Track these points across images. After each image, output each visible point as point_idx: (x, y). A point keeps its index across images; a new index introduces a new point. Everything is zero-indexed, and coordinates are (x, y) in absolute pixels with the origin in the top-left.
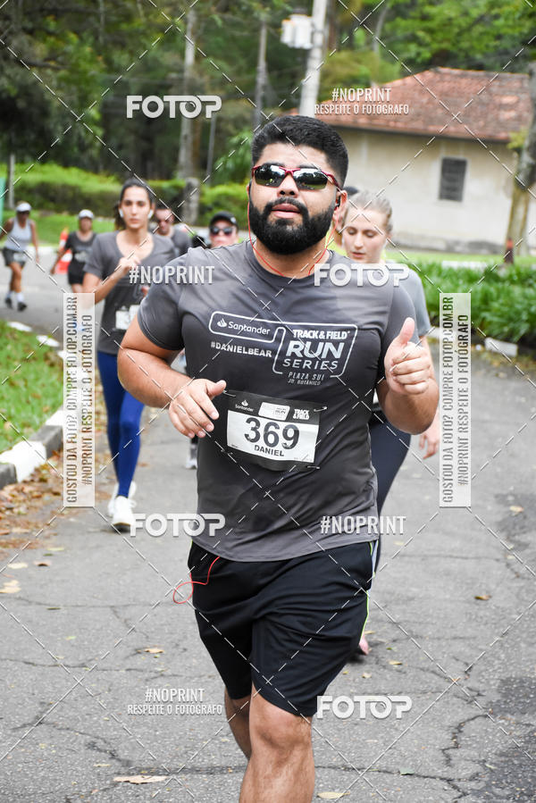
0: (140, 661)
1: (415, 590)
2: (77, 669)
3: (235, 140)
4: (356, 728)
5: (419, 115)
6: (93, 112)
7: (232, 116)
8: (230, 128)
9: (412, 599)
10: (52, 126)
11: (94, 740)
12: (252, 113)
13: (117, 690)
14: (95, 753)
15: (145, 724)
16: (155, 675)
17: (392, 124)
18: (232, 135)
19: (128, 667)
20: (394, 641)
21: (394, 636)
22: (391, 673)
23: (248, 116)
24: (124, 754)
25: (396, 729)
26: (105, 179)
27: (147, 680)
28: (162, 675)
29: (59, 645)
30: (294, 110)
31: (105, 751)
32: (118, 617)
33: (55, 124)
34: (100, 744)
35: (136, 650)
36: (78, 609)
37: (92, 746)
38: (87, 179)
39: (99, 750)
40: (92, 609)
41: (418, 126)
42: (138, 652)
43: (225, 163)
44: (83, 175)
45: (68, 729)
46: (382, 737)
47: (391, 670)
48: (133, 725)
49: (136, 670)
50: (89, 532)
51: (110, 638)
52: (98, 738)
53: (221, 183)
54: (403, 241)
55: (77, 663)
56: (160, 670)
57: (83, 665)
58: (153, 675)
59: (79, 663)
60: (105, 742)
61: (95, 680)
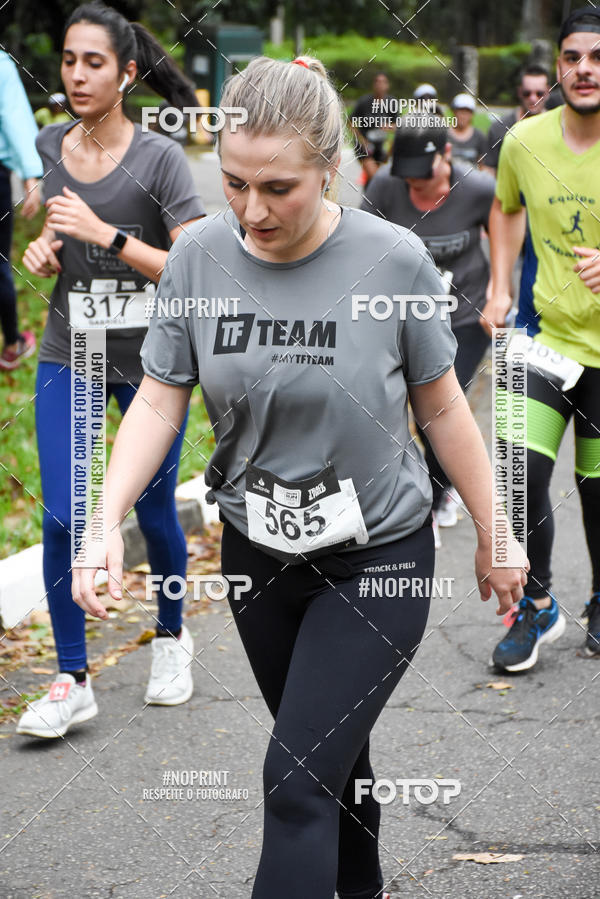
0: (481, 700)
2: (397, 709)
13: (452, 738)
14: (426, 822)
16: (503, 719)
19: (465, 707)
24: (465, 824)
27: (491, 725)
28: (511, 719)
31: (440, 820)
32: (450, 641)
35: (475, 685)
37: (421, 811)
39: (431, 817)
42: (477, 688)
48: (476, 785)
49: (476, 711)
51: (440, 668)
55: (397, 701)
56: (507, 711)
57: (406, 704)
58: (499, 718)
59: (401, 702)
60: (439, 807)
61: (421, 725)
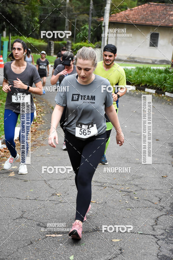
0: (54, 198)
1: (142, 174)
2: (33, 200)
3: (83, 28)
4: (124, 219)
5: (143, 18)
6: (36, 19)
7: (82, 20)
8: (81, 23)
9: (142, 177)
10: (23, 24)
11: (39, 223)
12: (89, 18)
13: (47, 207)
14: (39, 227)
15: (56, 218)
16: (59, 202)
17: (134, 22)
18: (82, 26)
19: (50, 200)
20: (136, 191)
21: (136, 189)
22: (135, 201)
23: (87, 20)
25: (137, 219)
26: (40, 41)
27: (56, 204)
28: (61, 202)
29: (28, 193)
30: (102, 17)
31: (43, 227)
32: (46, 184)
33: (24, 23)
34: (41, 224)
35: (52, 194)
36: (34, 181)
37: (39, 225)
38: (35, 41)
39: (41, 226)
40: (38, 181)
41: (143, 22)
42: (53, 195)
43: (80, 35)
44: (34, 40)
45: (31, 220)
46: (132, 222)
47: (135, 200)
48: (52, 218)
49: (53, 201)
50: (37, 156)
51: (44, 190)
52: (41, 222)
53: (78, 42)
54: (138, 60)
55: (33, 198)
56: (60, 200)
57: (35, 199)
58: (58, 202)
59: (34, 198)
60: (43, 224)
61: (39, 204)
